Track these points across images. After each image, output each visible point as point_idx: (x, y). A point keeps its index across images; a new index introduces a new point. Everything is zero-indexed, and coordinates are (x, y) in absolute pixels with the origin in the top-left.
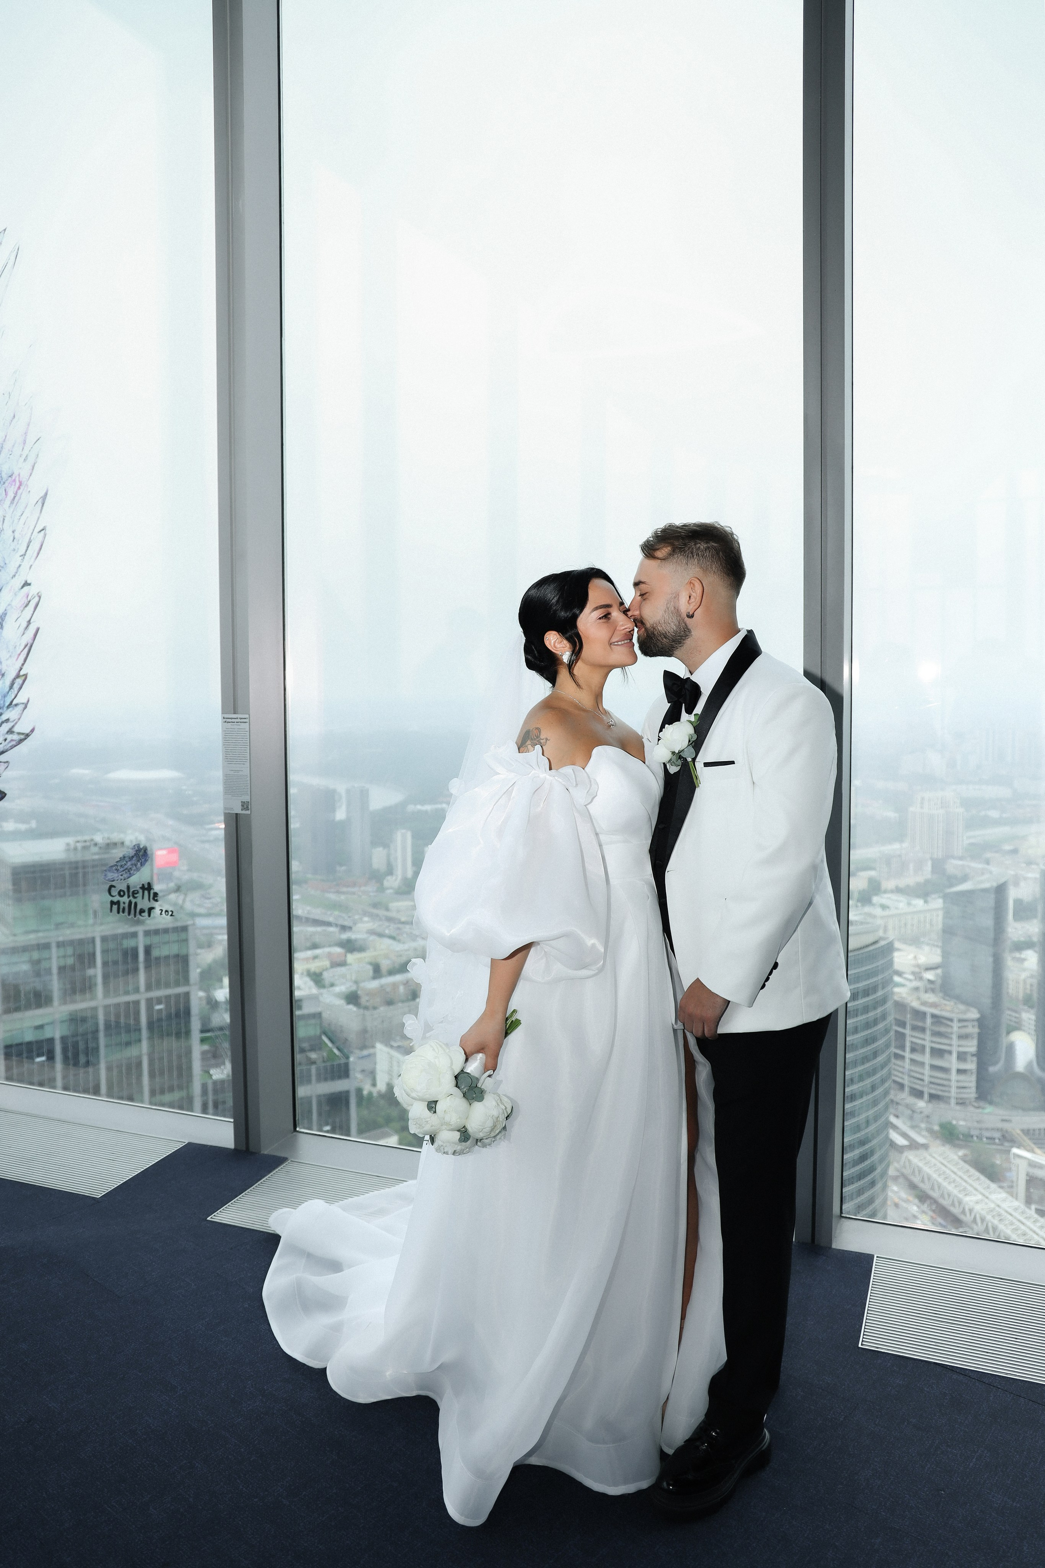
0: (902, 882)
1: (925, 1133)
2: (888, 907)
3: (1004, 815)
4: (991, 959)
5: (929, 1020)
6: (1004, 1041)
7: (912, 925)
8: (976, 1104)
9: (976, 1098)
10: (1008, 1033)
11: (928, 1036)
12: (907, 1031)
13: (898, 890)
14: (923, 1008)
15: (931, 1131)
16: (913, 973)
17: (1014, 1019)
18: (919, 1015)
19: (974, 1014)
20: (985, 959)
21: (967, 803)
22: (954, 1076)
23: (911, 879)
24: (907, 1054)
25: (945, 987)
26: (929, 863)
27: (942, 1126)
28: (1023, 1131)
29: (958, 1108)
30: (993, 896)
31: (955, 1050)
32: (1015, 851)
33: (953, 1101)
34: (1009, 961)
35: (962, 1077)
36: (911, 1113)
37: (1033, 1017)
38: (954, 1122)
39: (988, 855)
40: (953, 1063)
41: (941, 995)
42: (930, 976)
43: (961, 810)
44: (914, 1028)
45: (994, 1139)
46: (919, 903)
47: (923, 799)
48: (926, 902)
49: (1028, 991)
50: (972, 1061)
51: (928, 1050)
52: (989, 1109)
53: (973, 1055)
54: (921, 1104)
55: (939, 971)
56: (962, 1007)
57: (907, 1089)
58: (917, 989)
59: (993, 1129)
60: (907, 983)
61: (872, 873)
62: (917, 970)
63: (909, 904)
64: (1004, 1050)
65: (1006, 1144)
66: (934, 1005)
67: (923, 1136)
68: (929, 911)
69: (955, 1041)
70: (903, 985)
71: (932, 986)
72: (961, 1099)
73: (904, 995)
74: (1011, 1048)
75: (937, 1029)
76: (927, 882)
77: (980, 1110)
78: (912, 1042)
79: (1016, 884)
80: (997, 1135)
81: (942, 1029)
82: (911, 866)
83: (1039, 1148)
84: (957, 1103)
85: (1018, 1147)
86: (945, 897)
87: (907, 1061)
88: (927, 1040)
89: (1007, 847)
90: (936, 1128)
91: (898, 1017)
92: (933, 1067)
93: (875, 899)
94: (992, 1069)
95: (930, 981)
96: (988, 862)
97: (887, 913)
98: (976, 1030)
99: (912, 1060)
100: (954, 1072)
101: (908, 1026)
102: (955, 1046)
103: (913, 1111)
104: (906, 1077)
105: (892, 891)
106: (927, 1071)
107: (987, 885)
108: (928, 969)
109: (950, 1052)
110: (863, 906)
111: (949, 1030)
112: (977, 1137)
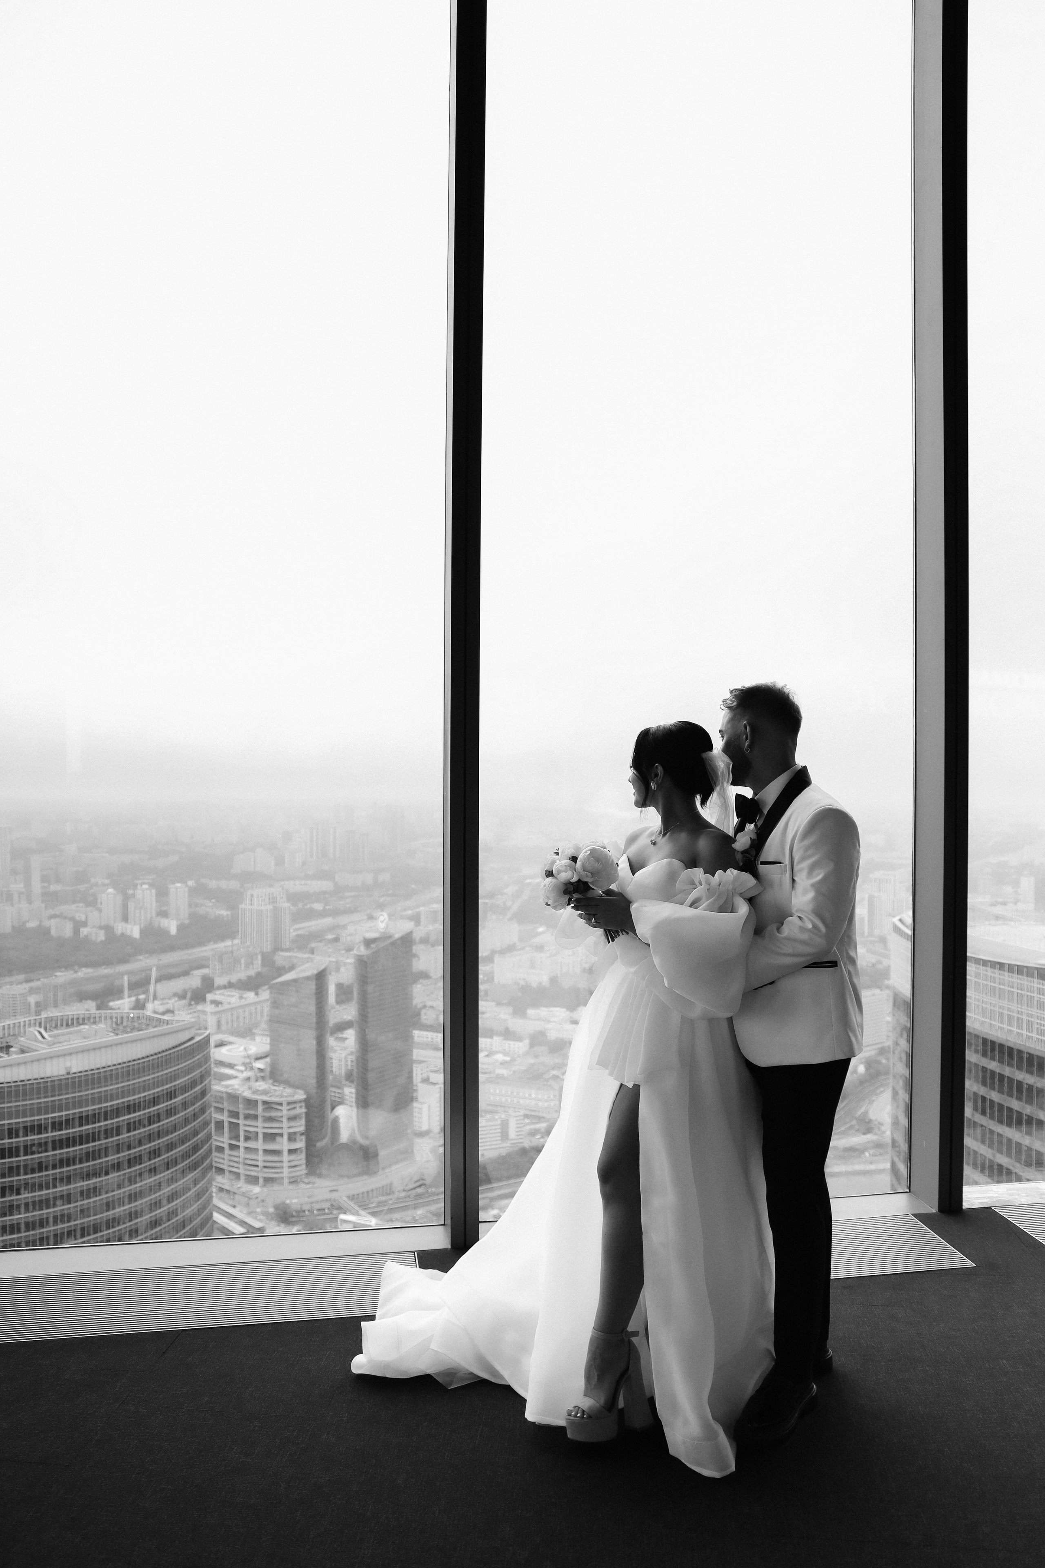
0: (234, 978)
1: (262, 1217)
2: (221, 1003)
3: (327, 907)
4: (314, 1042)
5: (260, 1107)
6: (331, 1117)
7: (244, 1018)
8: (306, 1180)
9: (306, 1174)
10: (333, 1109)
11: (260, 1123)
12: (241, 1122)
13: (230, 985)
14: (254, 1097)
15: (266, 1214)
16: (244, 1064)
17: (338, 1095)
18: (251, 1103)
19: (300, 1095)
20: (309, 1042)
21: (293, 898)
22: (286, 1157)
23: (241, 974)
24: (242, 1144)
25: (274, 1075)
26: (259, 957)
27: (276, 1207)
28: (348, 1197)
29: (291, 1187)
30: (314, 982)
31: (285, 1132)
32: (337, 940)
33: (286, 1181)
34: (331, 1041)
35: (292, 1157)
36: (246, 1199)
37: (353, 1090)
38: (288, 1202)
39: (313, 945)
40: (284, 1144)
41: (271, 1081)
42: (259, 1065)
43: (287, 905)
44: (247, 1117)
45: (324, 1209)
46: (250, 996)
47: (252, 896)
48: (257, 994)
49: (349, 1067)
50: (301, 1140)
51: (260, 1136)
52: (319, 1182)
53: (302, 1134)
54: (256, 1189)
55: (268, 1060)
56: (289, 1090)
57: (242, 1177)
58: (248, 1079)
59: (322, 1201)
60: (238, 1074)
61: (206, 971)
62: (248, 1061)
63: (241, 998)
64: (329, 1125)
65: (335, 1212)
66: (265, 1092)
67: (260, 1220)
68: (261, 1002)
69: (285, 1124)
70: (235, 1077)
71: (262, 1074)
72: (293, 1177)
73: (236, 1087)
74: (336, 1121)
75: (267, 1114)
76: (258, 974)
77: (310, 1186)
78: (245, 1131)
79: (337, 970)
80: (326, 1205)
81: (273, 1114)
82: (243, 961)
83: (364, 1209)
84: (291, 1183)
85: (345, 1213)
86: (271, 988)
87: (242, 1150)
88: (260, 1127)
89: (330, 936)
90: (271, 1210)
91: (231, 1109)
92: (266, 1152)
93: (209, 997)
94: (319, 1145)
95: (261, 1070)
96: (312, 952)
97: (220, 1008)
98: (304, 1110)
99: (246, 1148)
100: (285, 1153)
101: (241, 1116)
102: (286, 1127)
103: (249, 1198)
104: (241, 1166)
105: (225, 987)
106: (261, 1157)
107: (308, 973)
108: (257, 1059)
109: (281, 1135)
110: (197, 1004)
111: (279, 1114)
112: (309, 1211)
